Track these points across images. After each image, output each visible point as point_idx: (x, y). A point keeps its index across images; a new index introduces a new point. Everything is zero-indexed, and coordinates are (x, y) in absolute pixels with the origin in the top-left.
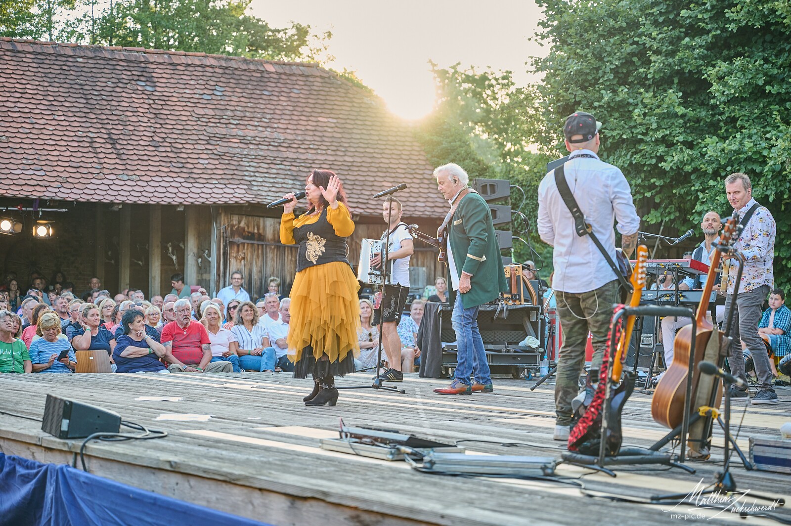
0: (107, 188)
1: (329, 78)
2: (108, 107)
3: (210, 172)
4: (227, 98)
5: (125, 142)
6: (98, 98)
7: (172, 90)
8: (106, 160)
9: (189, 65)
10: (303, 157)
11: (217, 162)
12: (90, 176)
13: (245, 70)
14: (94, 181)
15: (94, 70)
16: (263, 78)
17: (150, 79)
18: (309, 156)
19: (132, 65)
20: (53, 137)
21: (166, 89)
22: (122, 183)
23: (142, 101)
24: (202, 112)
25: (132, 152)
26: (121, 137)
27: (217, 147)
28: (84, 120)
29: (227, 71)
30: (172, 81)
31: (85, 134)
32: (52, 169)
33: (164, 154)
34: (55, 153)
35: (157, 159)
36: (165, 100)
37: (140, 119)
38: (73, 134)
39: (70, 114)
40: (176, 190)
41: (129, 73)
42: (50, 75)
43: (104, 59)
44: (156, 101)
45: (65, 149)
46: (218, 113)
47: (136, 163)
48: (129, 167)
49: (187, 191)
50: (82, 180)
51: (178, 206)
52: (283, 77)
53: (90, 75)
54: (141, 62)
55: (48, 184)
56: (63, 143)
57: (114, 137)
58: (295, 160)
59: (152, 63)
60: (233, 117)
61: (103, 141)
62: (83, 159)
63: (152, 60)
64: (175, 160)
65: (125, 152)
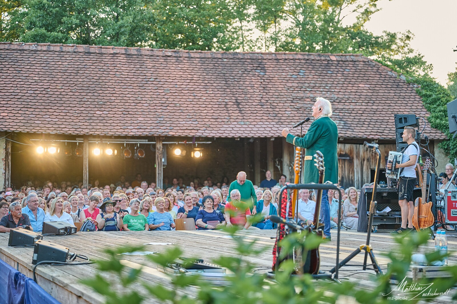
0: (231, 129)
1: (368, 62)
2: (238, 85)
3: (291, 118)
4: (306, 77)
5: (245, 104)
6: (233, 80)
7: (275, 74)
8: (233, 114)
9: (286, 59)
10: (347, 107)
11: (296, 112)
12: (223, 123)
13: (318, 60)
14: (225, 126)
15: (232, 65)
16: (329, 64)
17: (263, 69)
18: (351, 107)
19: (254, 61)
20: (205, 103)
21: (272, 73)
22: (240, 126)
23: (257, 80)
24: (290, 85)
25: (248, 109)
26: (243, 101)
27: (297, 104)
28: (223, 92)
29: (308, 61)
30: (276, 68)
31: (223, 101)
32: (202, 120)
33: (266, 109)
34: (205, 111)
35: (262, 112)
36: (270, 79)
37: (255, 90)
38: (216, 101)
39: (216, 90)
40: (270, 129)
41: (252, 66)
42: (207, 70)
43: (238, 59)
44: (265, 80)
45: (210, 109)
46: (300, 85)
47: (249, 115)
48: (245, 117)
49: (277, 129)
50: (218, 126)
51: (270, 138)
52: (341, 62)
53: (229, 68)
54: (259, 59)
55: (199, 128)
56: (210, 106)
57: (239, 101)
58: (342, 109)
59: (265, 59)
60: (308, 87)
61: (233, 104)
62: (220, 114)
63: (265, 58)
64: (272, 112)
65: (244, 109)
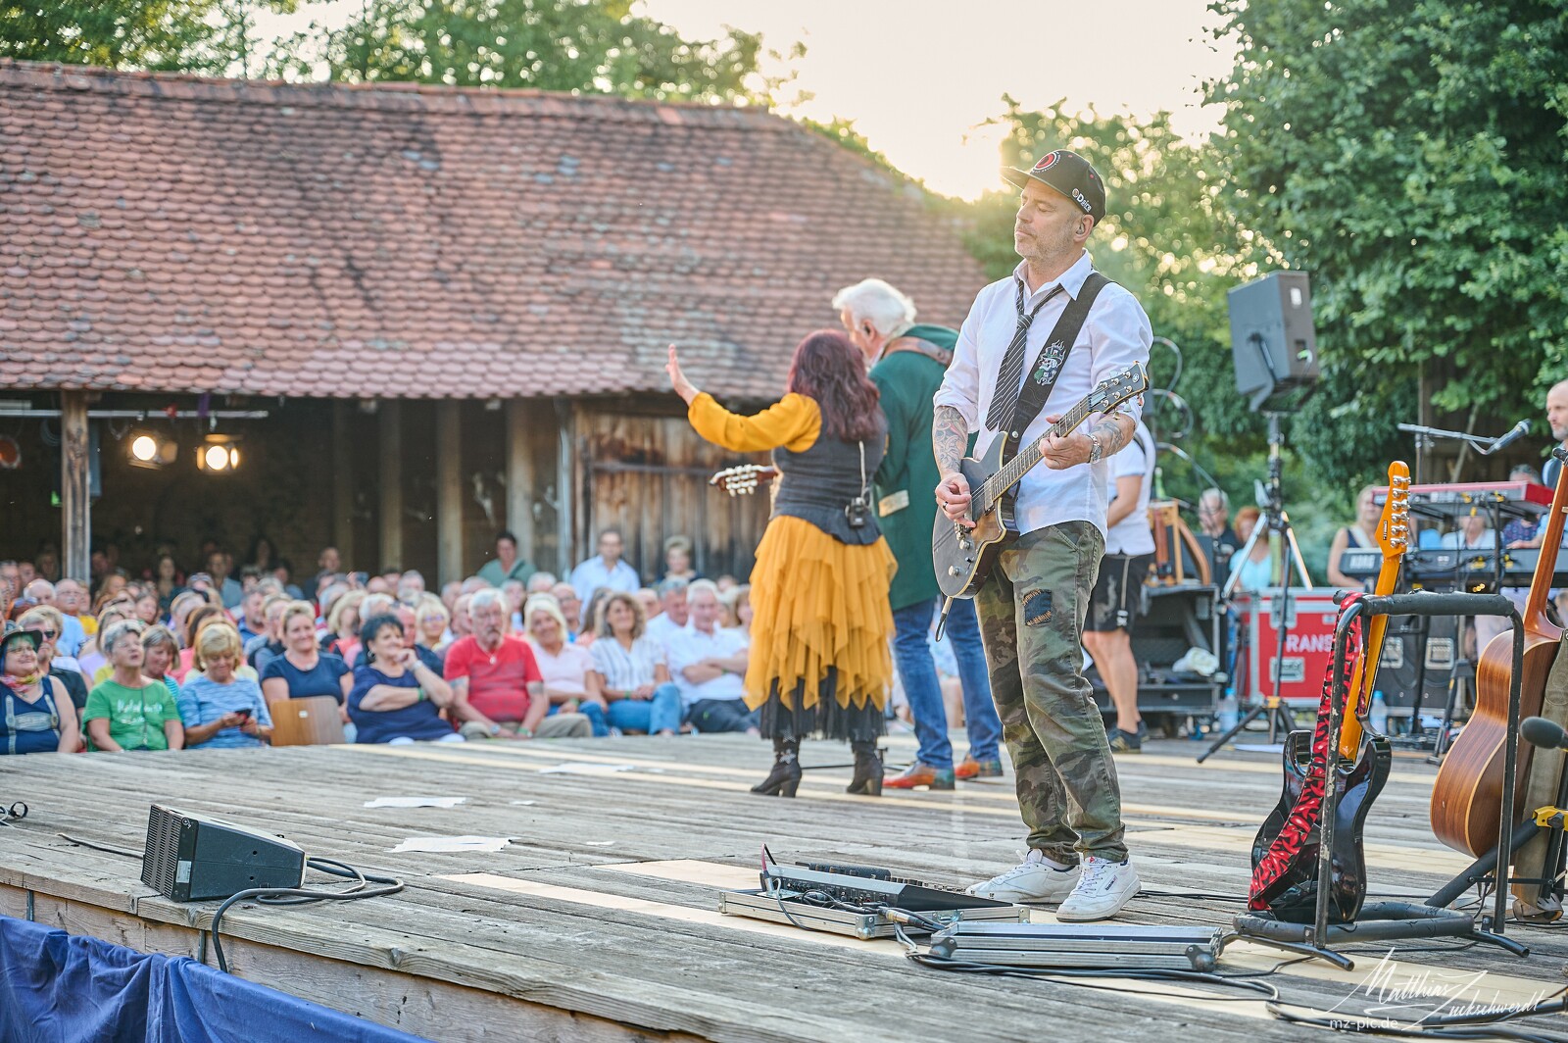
0: (344, 367)
1: (790, 133)
2: (346, 205)
3: (552, 329)
4: (586, 180)
5: (380, 275)
6: (326, 187)
7: (474, 167)
8: (343, 312)
9: (506, 116)
10: (739, 294)
11: (565, 309)
12: (311, 344)
13: (620, 123)
14: (319, 354)
15: (318, 132)
16: (657, 138)
17: (430, 147)
18: (753, 292)
19: (391, 117)
20: (236, 268)
21: (463, 166)
22: (375, 356)
23: (413, 190)
24: (534, 209)
25: (393, 294)
26: (374, 263)
27: (567, 280)
28: (298, 231)
29: (585, 126)
30: (474, 148)
31: (299, 261)
32: (233, 331)
33: (459, 296)
34: (240, 300)
35: (445, 306)
36: (460, 186)
37: (411, 226)
38: (274, 261)
39: (270, 221)
40: (482, 369)
41: (387, 135)
42: (229, 145)
43: (337, 108)
44: (444, 191)
45: (258, 290)
46: (568, 210)
47: (402, 315)
48: (388, 324)
49: (506, 368)
50: (295, 354)
51: (487, 400)
52: (699, 133)
53: (308, 141)
54: (411, 113)
55: (225, 362)
56: (256, 280)
57: (359, 264)
58: (723, 300)
59: (434, 113)
60: (598, 218)
61: (335, 273)
62: (297, 311)
63: (432, 107)
64: (480, 308)
65: (381, 293)
